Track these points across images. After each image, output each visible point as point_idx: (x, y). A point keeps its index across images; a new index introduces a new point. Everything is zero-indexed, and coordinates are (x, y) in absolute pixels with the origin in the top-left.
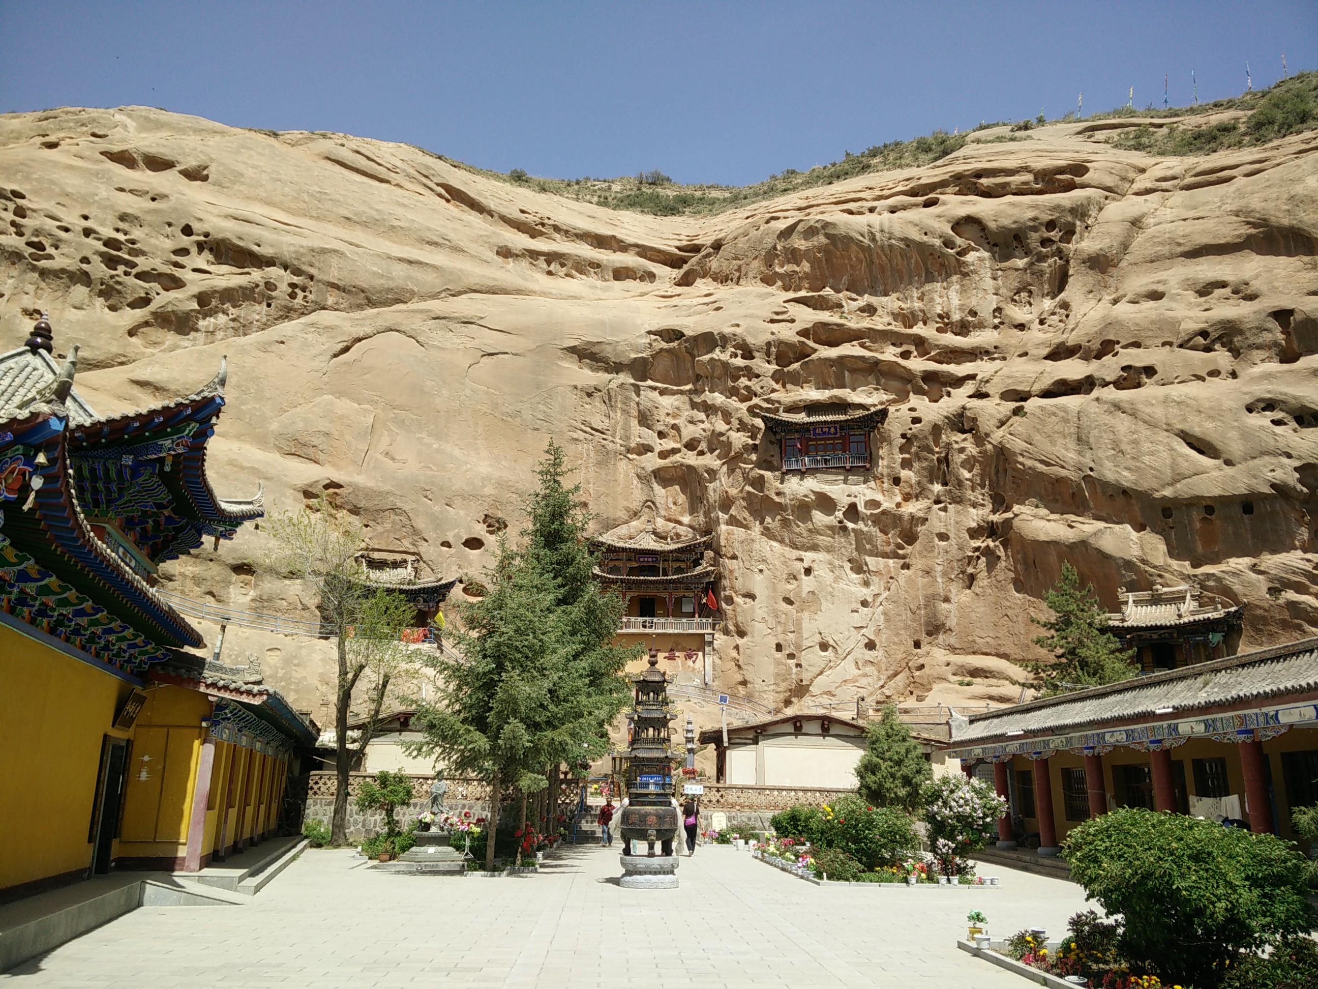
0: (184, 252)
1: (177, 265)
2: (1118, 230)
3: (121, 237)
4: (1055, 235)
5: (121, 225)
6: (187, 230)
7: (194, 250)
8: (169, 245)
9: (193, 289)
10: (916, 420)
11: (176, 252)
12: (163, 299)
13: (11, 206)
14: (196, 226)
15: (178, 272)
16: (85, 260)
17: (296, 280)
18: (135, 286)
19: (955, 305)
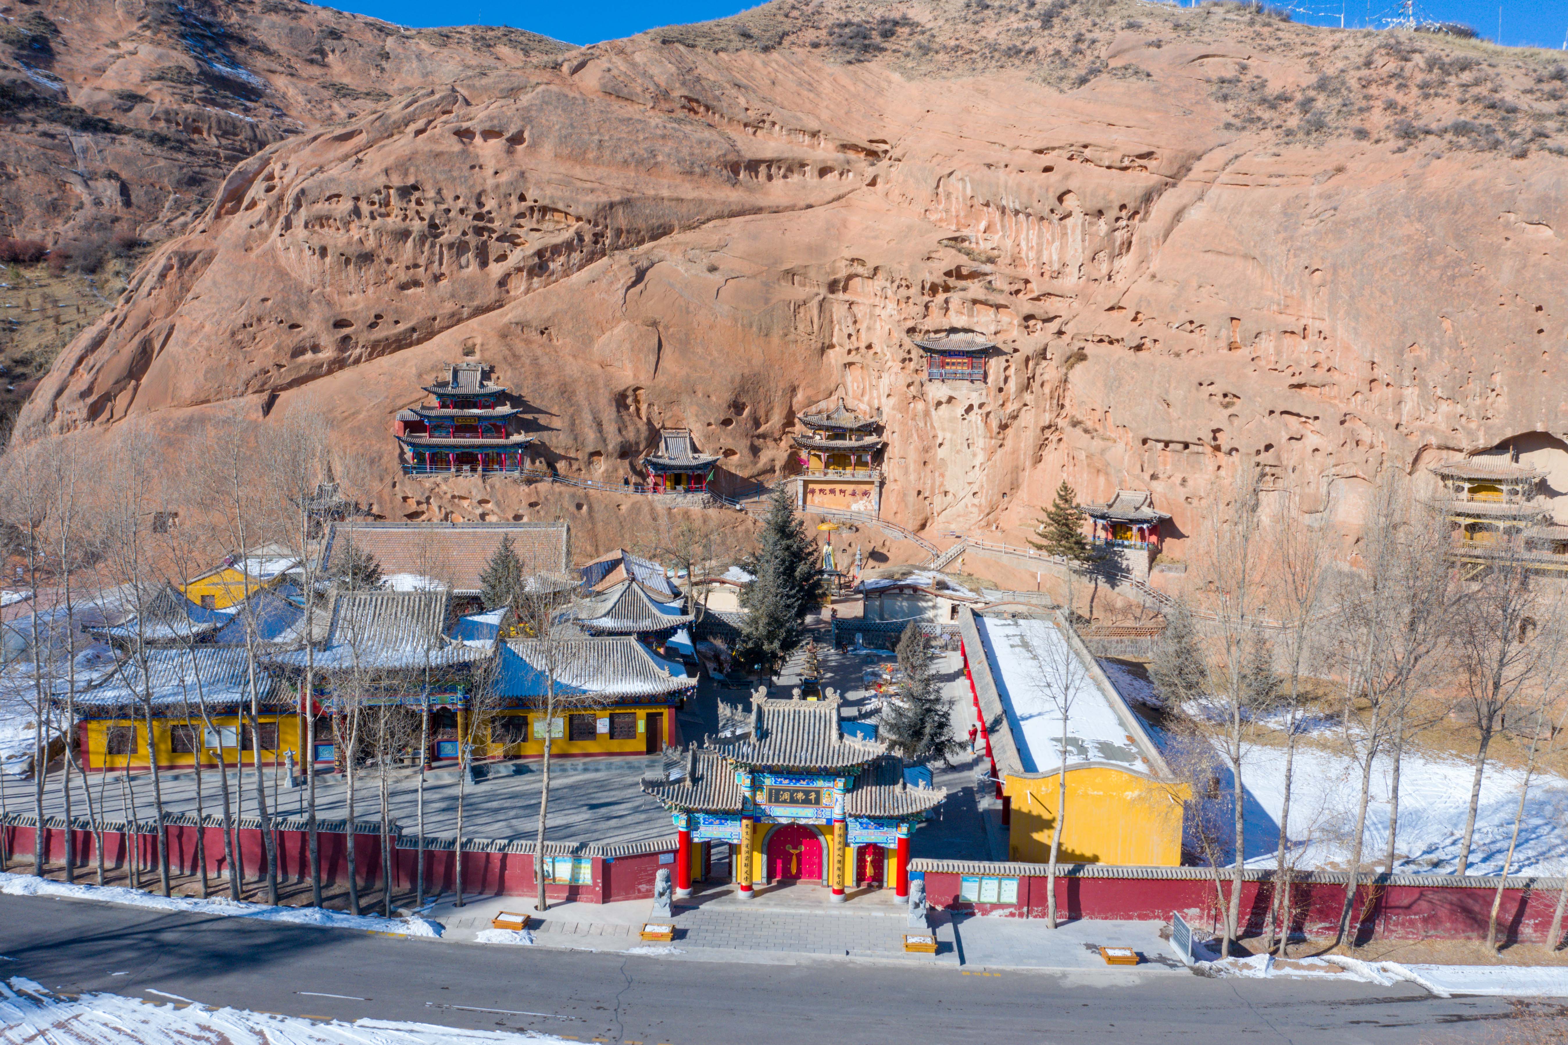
0: (523, 215)
1: (519, 226)
2: (1168, 217)
3: (483, 211)
4: (1123, 213)
5: (482, 199)
6: (522, 198)
7: (528, 213)
8: (514, 210)
9: (532, 246)
10: (1016, 350)
11: (518, 216)
12: (516, 255)
14: (528, 194)
15: (520, 233)
16: (464, 233)
17: (597, 229)
18: (497, 248)
19: (1055, 257)
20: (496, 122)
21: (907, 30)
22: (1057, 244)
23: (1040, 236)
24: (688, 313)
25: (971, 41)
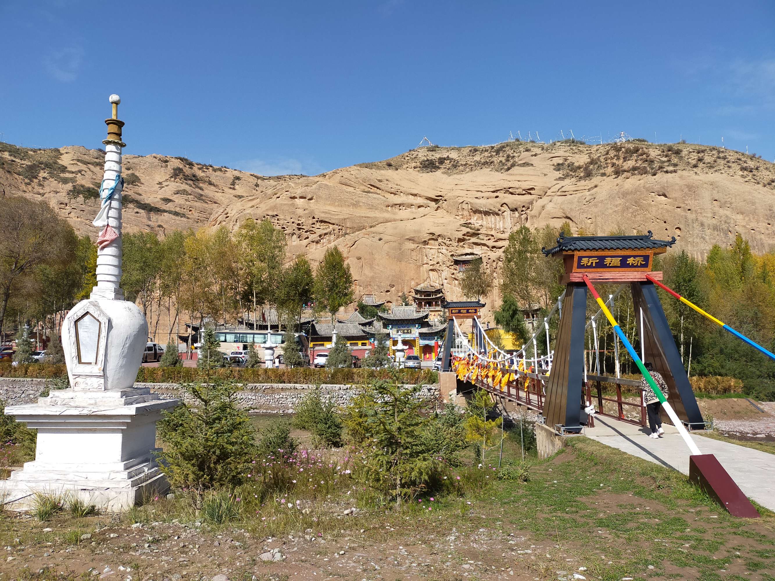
0: (314, 224)
1: (313, 227)
2: (539, 208)
3: (300, 222)
4: (524, 209)
5: (300, 219)
6: (314, 218)
7: (316, 223)
8: (311, 222)
9: (318, 234)
10: (489, 259)
11: (312, 224)
12: (312, 237)
13: (276, 219)
14: (315, 217)
15: (313, 229)
16: (294, 230)
17: (340, 227)
18: (305, 235)
19: (501, 226)
20: (304, 194)
21: (448, 161)
22: (502, 222)
23: (495, 220)
24: (372, 254)
25: (471, 162)
